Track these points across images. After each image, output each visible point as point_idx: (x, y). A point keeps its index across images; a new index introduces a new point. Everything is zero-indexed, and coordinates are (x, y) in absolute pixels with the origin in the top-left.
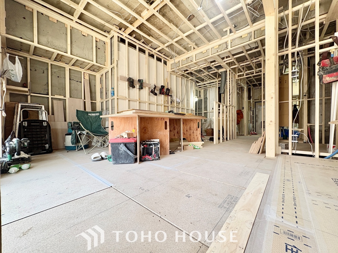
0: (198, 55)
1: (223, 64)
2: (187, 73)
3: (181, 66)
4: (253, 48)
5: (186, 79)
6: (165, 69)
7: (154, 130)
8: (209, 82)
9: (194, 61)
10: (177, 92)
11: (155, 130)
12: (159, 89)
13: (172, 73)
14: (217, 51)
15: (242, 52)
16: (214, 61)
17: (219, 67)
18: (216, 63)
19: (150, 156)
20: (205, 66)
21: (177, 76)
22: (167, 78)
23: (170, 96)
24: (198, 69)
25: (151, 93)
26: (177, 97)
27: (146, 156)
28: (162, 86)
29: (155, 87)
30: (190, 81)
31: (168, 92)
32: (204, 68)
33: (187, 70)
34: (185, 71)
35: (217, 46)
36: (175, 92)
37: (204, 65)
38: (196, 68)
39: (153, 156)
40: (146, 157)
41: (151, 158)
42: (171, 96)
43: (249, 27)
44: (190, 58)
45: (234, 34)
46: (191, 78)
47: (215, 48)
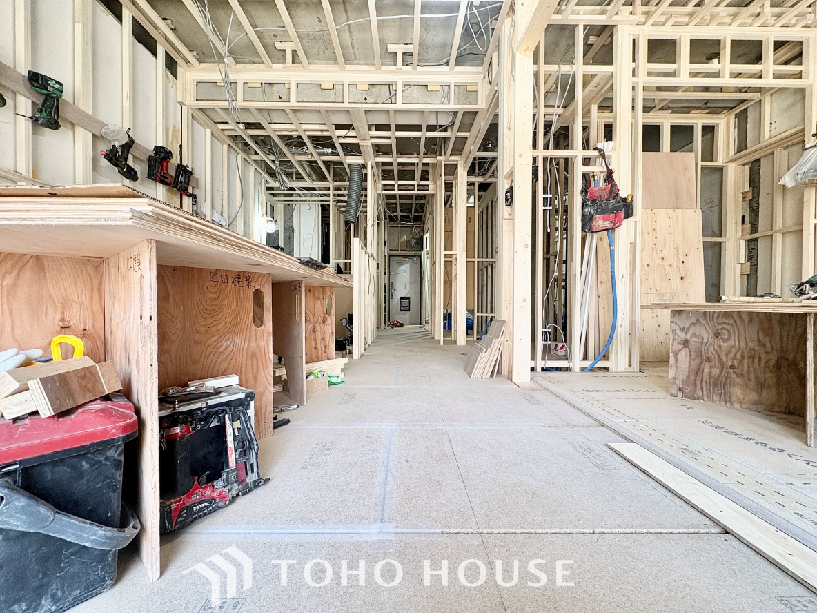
0: (305, 86)
1: (367, 145)
2: (251, 136)
3: (240, 103)
4: (441, 126)
5: (241, 155)
6: (172, 92)
7: (202, 329)
8: (307, 184)
9: (293, 103)
10: (215, 191)
11: (206, 332)
12: (145, 158)
13: (198, 115)
14: (366, 99)
15: (417, 128)
16: (348, 127)
17: (353, 149)
18: (352, 133)
19: (218, 484)
20: (317, 130)
21: (217, 133)
22: (178, 126)
23: (190, 195)
24: (295, 134)
25: (105, 163)
26: (215, 207)
27: (189, 491)
28: (158, 150)
29: (130, 144)
30: (254, 166)
31: (181, 179)
32: (314, 139)
33: (258, 126)
34: (249, 126)
35: (363, 83)
36: (208, 186)
37: (318, 127)
38: (289, 130)
39: (232, 477)
40: (195, 498)
41: (225, 490)
42: (194, 197)
43: (445, 68)
44: (275, 86)
45: (411, 70)
46: (263, 157)
47: (359, 87)
